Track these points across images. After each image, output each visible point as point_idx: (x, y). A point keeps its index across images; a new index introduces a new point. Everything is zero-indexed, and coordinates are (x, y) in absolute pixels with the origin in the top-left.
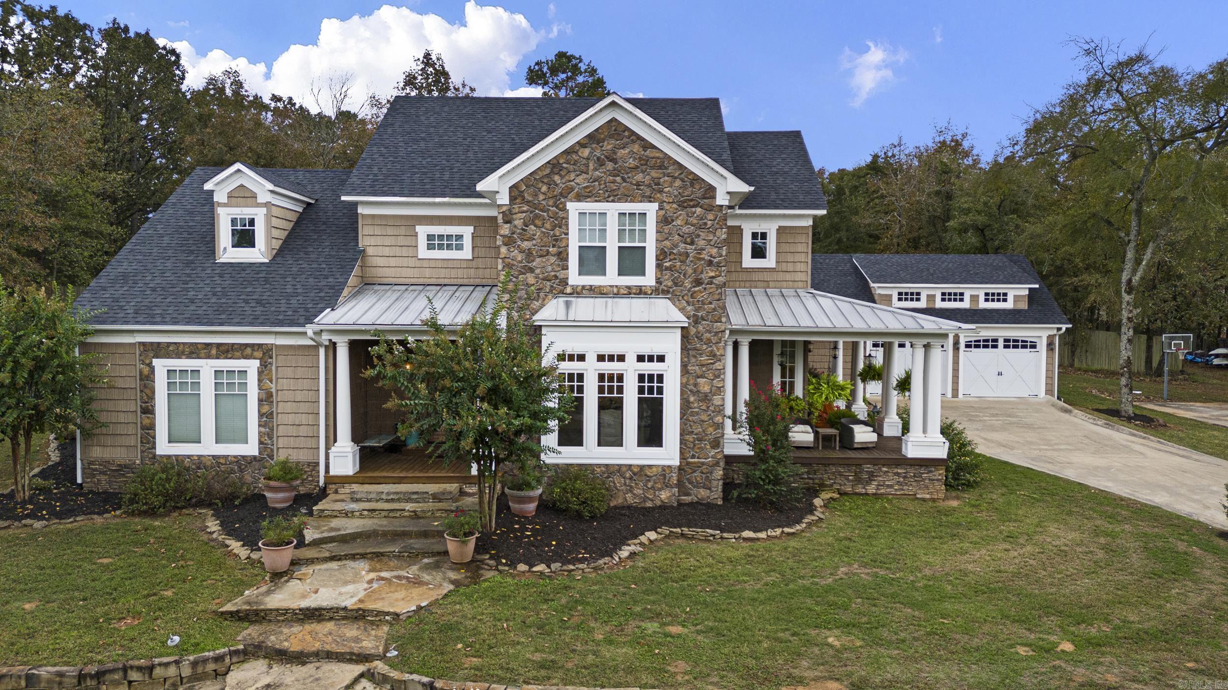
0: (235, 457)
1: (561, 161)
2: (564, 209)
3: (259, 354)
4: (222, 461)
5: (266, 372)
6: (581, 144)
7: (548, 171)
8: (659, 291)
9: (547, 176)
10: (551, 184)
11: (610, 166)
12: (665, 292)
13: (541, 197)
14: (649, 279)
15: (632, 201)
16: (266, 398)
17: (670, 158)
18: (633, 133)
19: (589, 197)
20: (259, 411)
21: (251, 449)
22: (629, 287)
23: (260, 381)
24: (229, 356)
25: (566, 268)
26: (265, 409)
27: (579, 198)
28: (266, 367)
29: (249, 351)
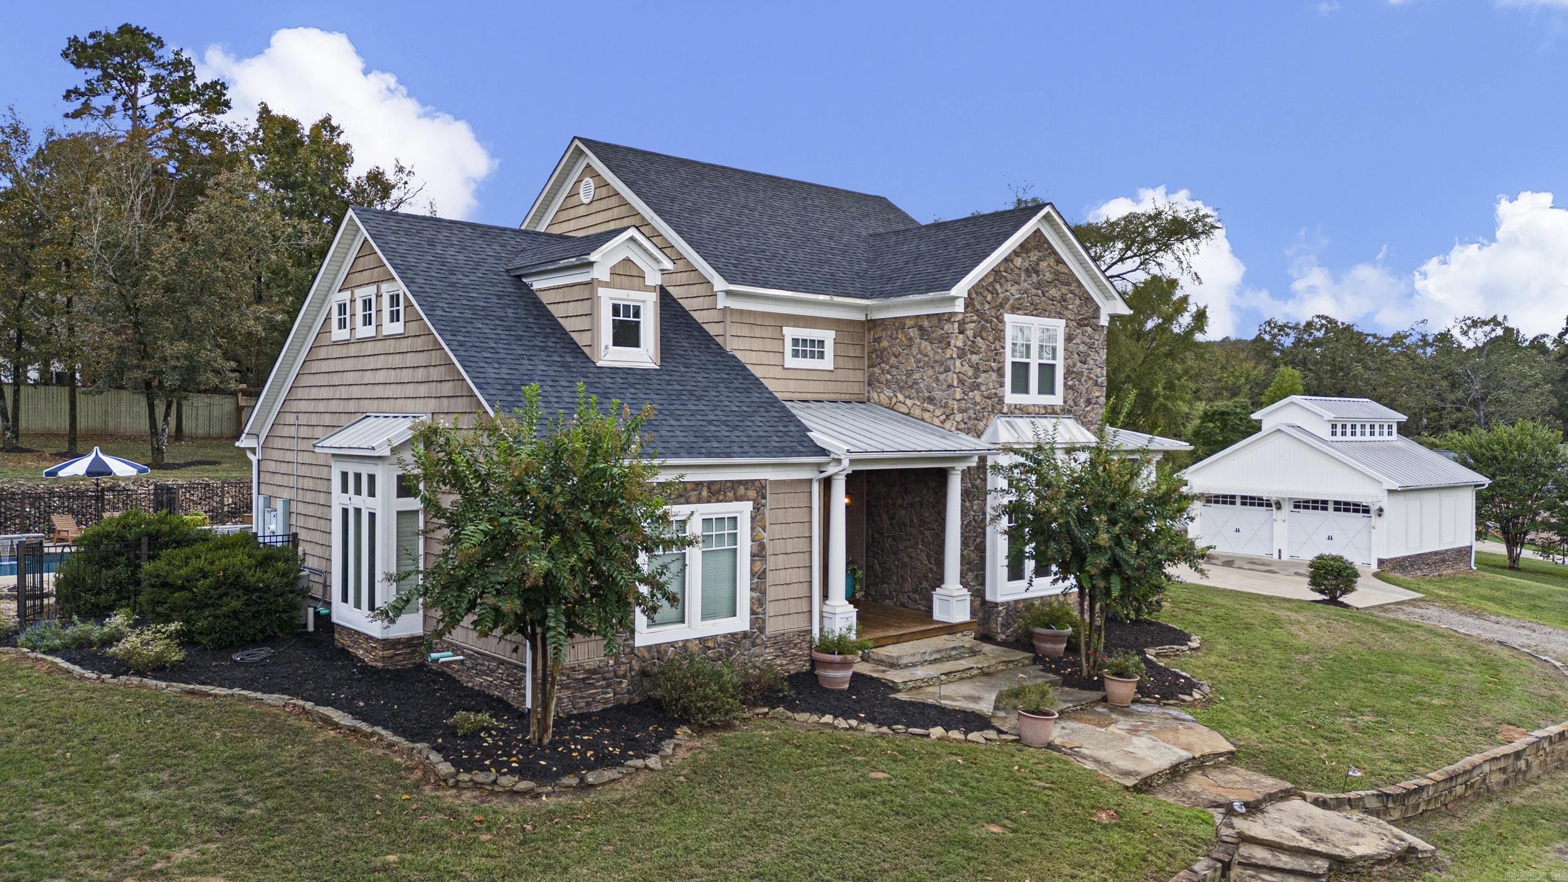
0: (725, 636)
1: (1002, 269)
2: (1002, 321)
3: (752, 494)
4: (711, 644)
5: (759, 517)
6: (1015, 253)
7: (991, 279)
8: (1066, 411)
9: (991, 284)
10: (994, 293)
11: (1035, 278)
12: (1069, 412)
13: (987, 306)
14: (1057, 399)
15: (1049, 317)
16: (759, 554)
17: (1073, 274)
18: (1050, 246)
19: (1019, 309)
20: (752, 570)
21: (741, 623)
22: (1045, 407)
23: (752, 529)
24: (721, 497)
25: (1002, 385)
26: (758, 566)
27: (1014, 310)
28: (758, 510)
29: (741, 490)
